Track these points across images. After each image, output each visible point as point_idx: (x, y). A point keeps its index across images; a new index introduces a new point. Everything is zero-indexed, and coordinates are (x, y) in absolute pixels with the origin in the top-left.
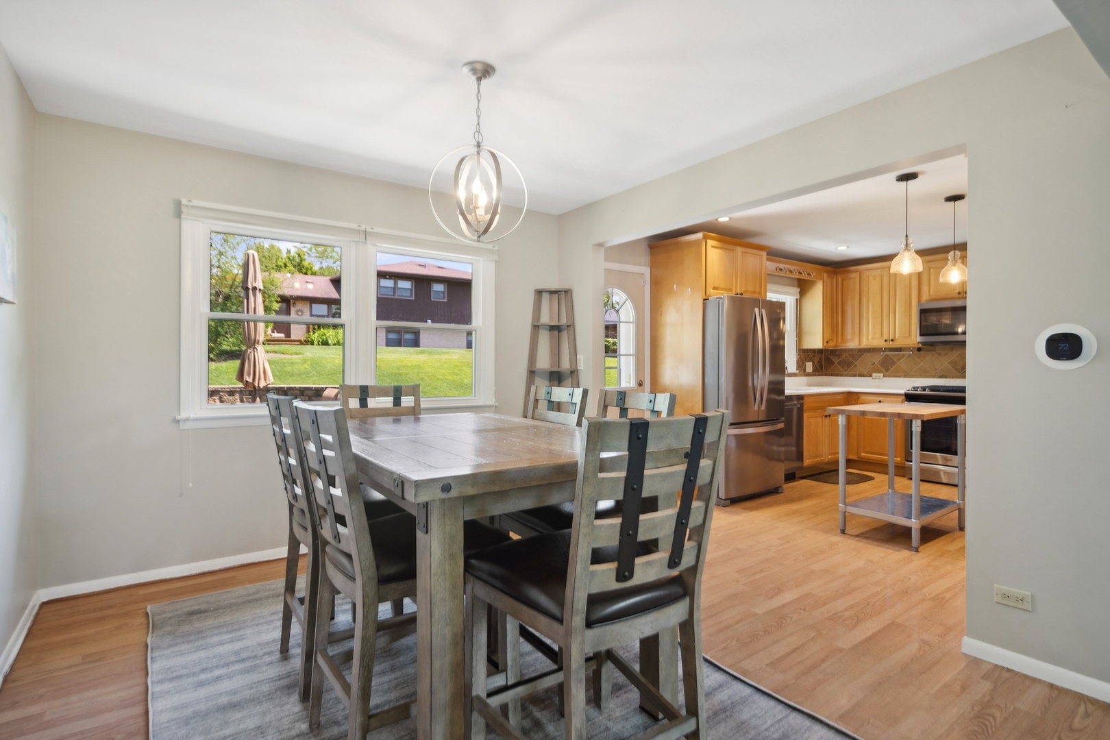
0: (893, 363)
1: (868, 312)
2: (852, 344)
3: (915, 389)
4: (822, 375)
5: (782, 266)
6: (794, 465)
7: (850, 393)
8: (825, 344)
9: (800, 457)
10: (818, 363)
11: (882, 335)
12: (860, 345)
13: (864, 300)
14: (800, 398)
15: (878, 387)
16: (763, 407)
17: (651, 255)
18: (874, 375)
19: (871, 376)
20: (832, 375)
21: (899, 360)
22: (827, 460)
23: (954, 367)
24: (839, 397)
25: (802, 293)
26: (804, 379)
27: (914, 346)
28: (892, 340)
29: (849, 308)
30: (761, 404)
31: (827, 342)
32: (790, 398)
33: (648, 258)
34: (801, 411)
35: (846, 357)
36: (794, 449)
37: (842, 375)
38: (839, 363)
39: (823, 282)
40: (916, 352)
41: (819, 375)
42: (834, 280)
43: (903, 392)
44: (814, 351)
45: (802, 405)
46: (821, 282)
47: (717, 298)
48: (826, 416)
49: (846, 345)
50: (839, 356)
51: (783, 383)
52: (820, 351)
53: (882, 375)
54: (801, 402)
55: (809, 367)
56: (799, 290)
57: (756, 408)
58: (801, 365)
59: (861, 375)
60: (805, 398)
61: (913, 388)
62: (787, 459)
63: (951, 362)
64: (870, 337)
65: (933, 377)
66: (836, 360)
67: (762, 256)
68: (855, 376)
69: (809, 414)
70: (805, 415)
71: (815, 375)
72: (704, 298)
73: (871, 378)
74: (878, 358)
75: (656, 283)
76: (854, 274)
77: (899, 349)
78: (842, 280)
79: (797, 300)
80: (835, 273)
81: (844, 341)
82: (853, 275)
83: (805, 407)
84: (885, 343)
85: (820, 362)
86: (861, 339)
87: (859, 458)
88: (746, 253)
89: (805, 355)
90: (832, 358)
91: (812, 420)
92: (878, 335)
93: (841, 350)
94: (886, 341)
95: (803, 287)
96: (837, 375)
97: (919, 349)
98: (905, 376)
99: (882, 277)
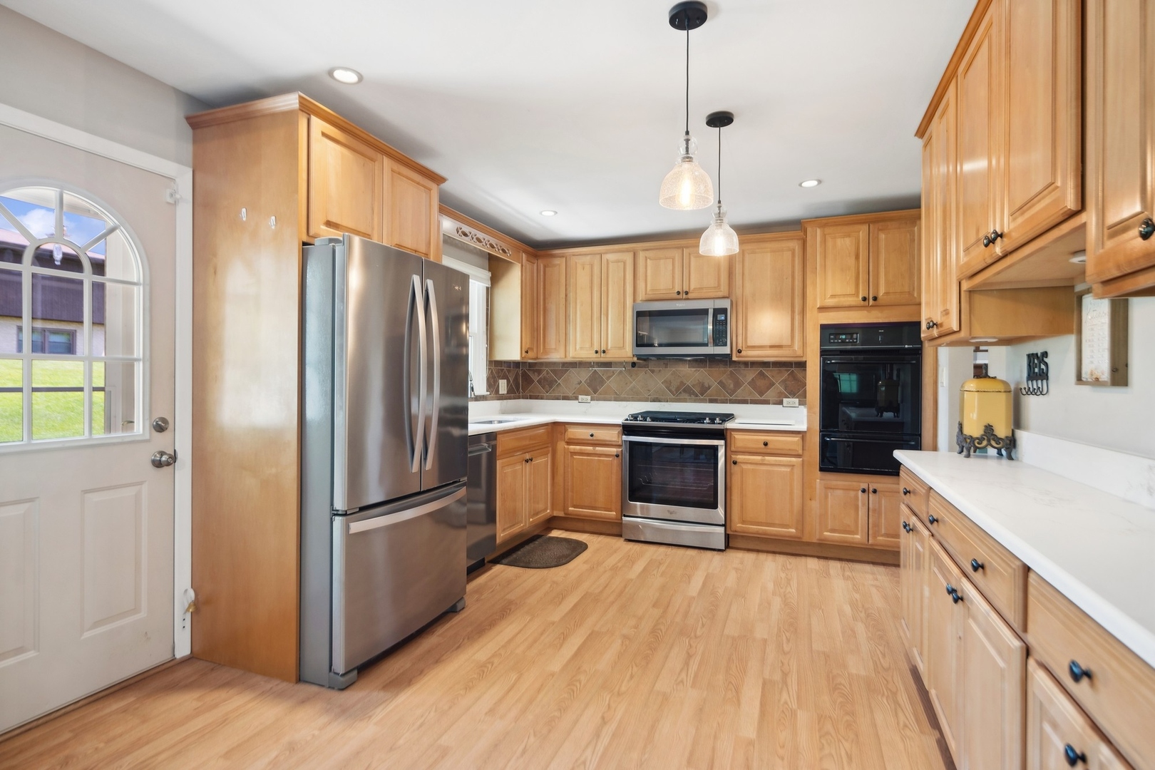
0: (602, 382)
1: (576, 313)
2: (556, 356)
3: (635, 417)
4: (519, 398)
5: (466, 229)
6: (482, 532)
7: (555, 424)
8: (524, 354)
9: (491, 517)
10: (514, 380)
11: (592, 344)
12: (566, 357)
13: (571, 295)
14: (491, 436)
15: (585, 413)
16: (429, 465)
17: (195, 141)
18: (580, 397)
19: (576, 398)
20: (531, 398)
21: (609, 378)
22: (527, 526)
23: (668, 388)
24: (541, 431)
25: (495, 279)
26: (496, 404)
27: (627, 360)
28: (604, 352)
29: (552, 307)
30: (425, 459)
31: (527, 352)
32: (477, 437)
33: (187, 149)
34: (492, 458)
35: (548, 373)
36: (482, 506)
37: (542, 398)
38: (539, 381)
39: (522, 266)
40: (630, 367)
41: (515, 399)
42: (535, 265)
43: (620, 421)
44: (509, 364)
45: (494, 448)
46: (520, 265)
47: (331, 240)
48: (527, 461)
49: (548, 356)
50: (539, 372)
51: (465, 410)
52: (517, 364)
53: (589, 397)
54: (493, 443)
55: (503, 386)
56: (490, 274)
57: (415, 468)
58: (492, 384)
59: (566, 398)
60: (499, 436)
61: (632, 416)
62: (473, 522)
63: (665, 382)
64: (578, 347)
65: (646, 400)
66: (535, 378)
67: (430, 190)
68: (557, 398)
69: (504, 460)
70: (499, 463)
71: (510, 398)
72: (305, 239)
73: (577, 401)
74: (584, 375)
75: (204, 205)
76: (559, 261)
77: (608, 365)
78: (545, 267)
79: (487, 288)
80: (536, 256)
81: (546, 351)
82: (557, 261)
83: (499, 450)
84: (595, 355)
85: (516, 380)
86: (567, 348)
87: (565, 514)
88: (399, 174)
89: (498, 369)
90: (530, 374)
91: (508, 470)
92: (588, 345)
93: (541, 364)
94: (597, 352)
95: (496, 267)
96: (537, 398)
97: (634, 364)
98: (616, 400)
99: (592, 266)
